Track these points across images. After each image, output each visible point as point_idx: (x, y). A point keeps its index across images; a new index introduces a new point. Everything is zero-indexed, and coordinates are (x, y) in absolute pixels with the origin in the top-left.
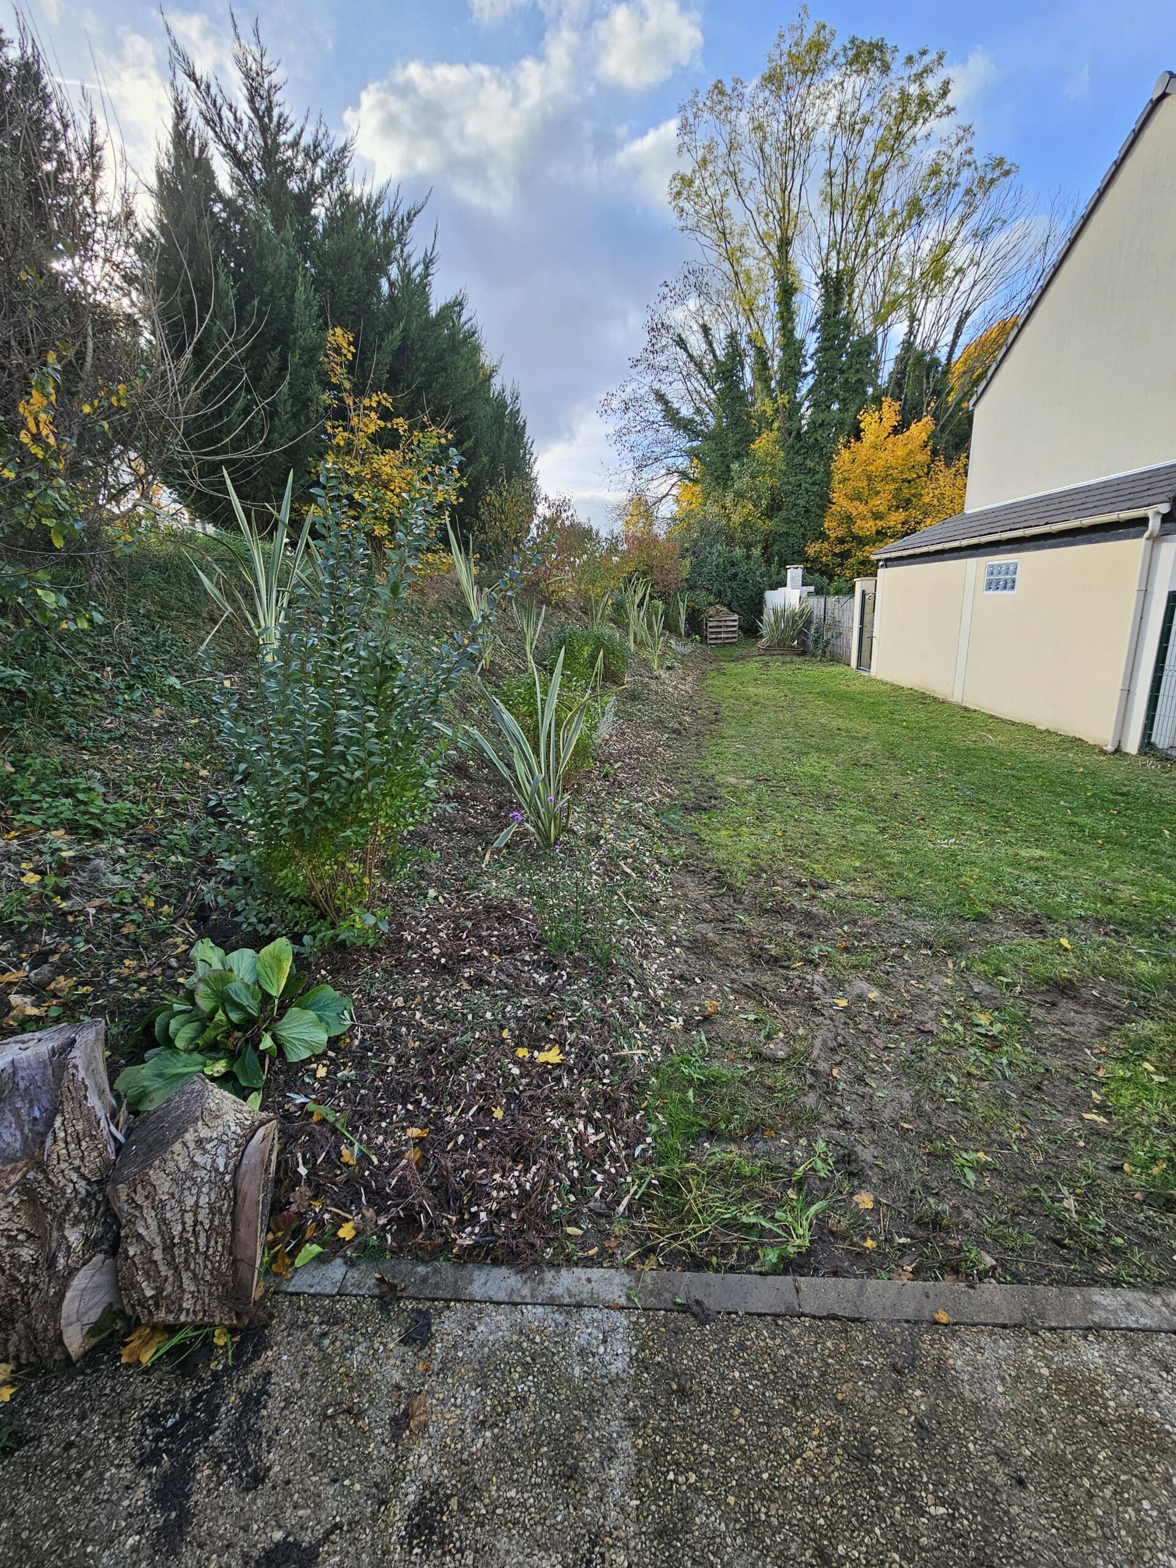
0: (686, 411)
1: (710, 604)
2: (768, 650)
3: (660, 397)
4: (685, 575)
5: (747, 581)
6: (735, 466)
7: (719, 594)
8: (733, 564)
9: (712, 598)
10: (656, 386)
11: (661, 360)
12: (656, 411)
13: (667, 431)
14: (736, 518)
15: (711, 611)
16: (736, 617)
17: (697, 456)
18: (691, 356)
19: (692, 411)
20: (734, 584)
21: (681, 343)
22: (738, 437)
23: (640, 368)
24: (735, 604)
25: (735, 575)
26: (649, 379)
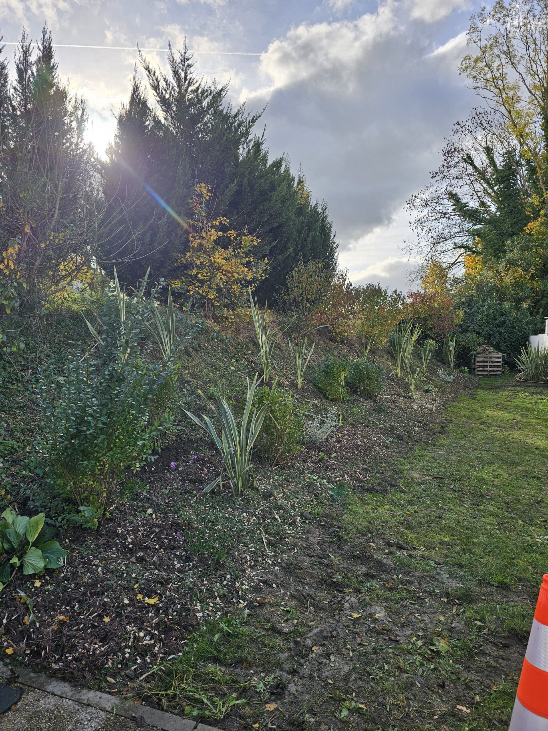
0: (473, 204)
1: (479, 344)
2: (523, 383)
3: (453, 197)
4: (458, 321)
5: (513, 327)
6: (508, 243)
7: (488, 337)
8: (502, 315)
9: (481, 340)
10: (450, 189)
11: (454, 171)
12: (449, 206)
13: (457, 219)
14: (507, 280)
15: (479, 349)
16: (500, 355)
17: (479, 236)
18: (475, 167)
19: (477, 204)
20: (502, 329)
21: (469, 160)
22: (513, 221)
23: (438, 178)
24: (502, 345)
25: (503, 322)
26: (444, 185)
